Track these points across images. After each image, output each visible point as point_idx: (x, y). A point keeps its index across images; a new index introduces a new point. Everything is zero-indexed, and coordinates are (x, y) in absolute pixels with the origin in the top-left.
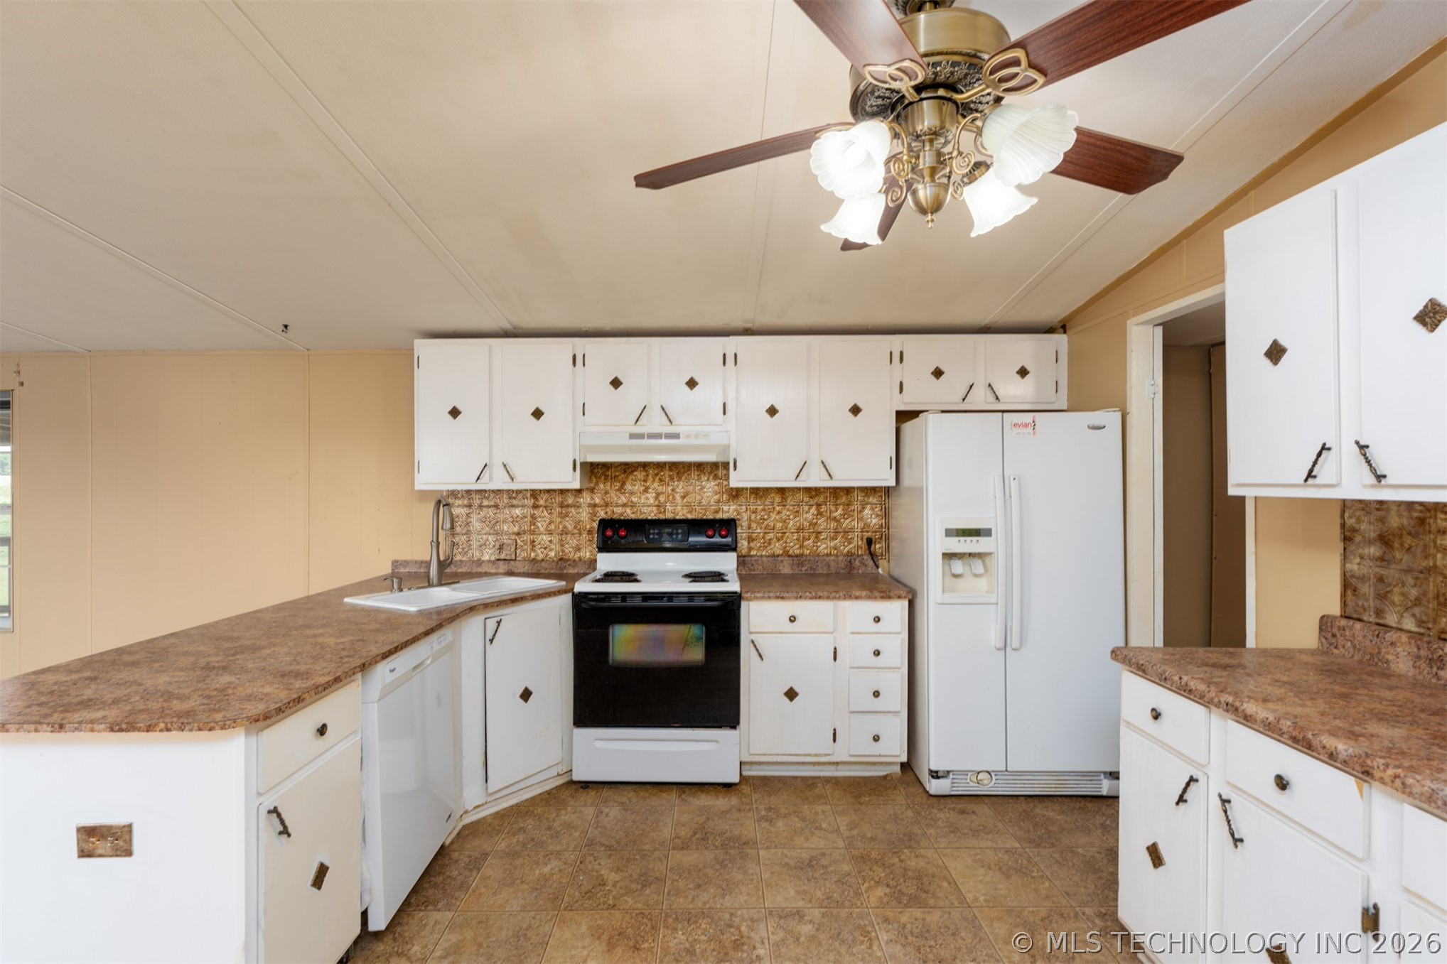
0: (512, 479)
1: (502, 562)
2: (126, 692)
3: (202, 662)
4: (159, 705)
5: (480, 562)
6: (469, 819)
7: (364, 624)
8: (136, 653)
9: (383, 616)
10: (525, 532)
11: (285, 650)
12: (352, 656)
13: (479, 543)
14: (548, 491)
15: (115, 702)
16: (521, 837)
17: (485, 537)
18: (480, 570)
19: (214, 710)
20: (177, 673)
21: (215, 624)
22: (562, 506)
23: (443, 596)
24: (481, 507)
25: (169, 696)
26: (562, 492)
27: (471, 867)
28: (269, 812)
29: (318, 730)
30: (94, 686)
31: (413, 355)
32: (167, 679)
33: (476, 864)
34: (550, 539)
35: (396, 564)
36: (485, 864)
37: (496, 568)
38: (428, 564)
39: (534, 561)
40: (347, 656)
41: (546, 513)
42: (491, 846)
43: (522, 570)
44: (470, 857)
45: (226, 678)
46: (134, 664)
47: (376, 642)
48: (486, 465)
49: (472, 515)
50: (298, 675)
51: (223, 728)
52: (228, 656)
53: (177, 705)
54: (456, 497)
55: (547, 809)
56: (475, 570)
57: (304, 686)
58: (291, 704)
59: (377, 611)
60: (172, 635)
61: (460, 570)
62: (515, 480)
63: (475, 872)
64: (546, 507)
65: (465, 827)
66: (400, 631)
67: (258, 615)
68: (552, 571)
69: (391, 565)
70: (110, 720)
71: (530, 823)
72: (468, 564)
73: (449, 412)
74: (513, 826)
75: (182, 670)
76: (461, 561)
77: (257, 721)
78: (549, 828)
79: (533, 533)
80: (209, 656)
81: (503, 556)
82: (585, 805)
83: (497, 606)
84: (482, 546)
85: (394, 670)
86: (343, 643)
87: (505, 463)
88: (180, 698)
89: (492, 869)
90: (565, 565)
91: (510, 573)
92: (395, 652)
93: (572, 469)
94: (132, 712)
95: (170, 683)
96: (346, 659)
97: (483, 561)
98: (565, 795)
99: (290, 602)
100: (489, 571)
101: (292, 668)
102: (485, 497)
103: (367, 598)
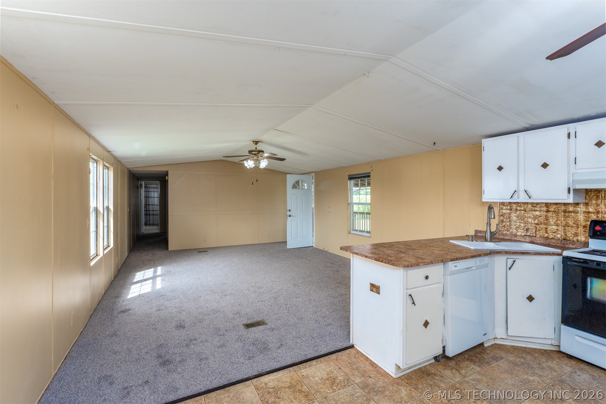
0: (530, 197)
1: (528, 237)
2: (381, 253)
3: (400, 250)
4: (386, 257)
5: (516, 235)
6: (498, 342)
7: (451, 249)
8: (387, 245)
9: (460, 248)
10: (541, 224)
11: (422, 251)
12: (441, 257)
13: (516, 227)
14: (556, 204)
15: (378, 254)
16: (522, 360)
17: (518, 224)
18: (516, 239)
19: (396, 261)
20: (393, 251)
21: (407, 242)
22: (565, 212)
23: (490, 246)
24: (516, 210)
25: (389, 256)
26: (565, 204)
27: (494, 359)
28: (409, 295)
29: (426, 277)
30: (375, 250)
31: (482, 146)
32: (390, 252)
33: (496, 359)
34: (557, 228)
35: (476, 231)
36: (501, 361)
37: (524, 239)
38: (486, 232)
39: (547, 238)
40: (439, 257)
41: (554, 215)
42: (506, 356)
43: (539, 242)
44: (495, 355)
45: (403, 255)
46: (385, 247)
47: (451, 255)
48: (515, 191)
49: (512, 214)
50: (421, 258)
51: (397, 266)
52: (407, 250)
53: (389, 258)
54: (504, 205)
55: (541, 356)
56: (513, 239)
57: (421, 261)
58: (415, 265)
59: (459, 246)
60: (396, 242)
61: (506, 238)
62: (531, 198)
63: (495, 361)
64: (554, 212)
65: (495, 344)
66: (462, 254)
67: (421, 241)
68: (558, 245)
69: (474, 232)
70: (375, 257)
71: (529, 357)
72: (509, 235)
73: (497, 169)
74: (520, 354)
75: (394, 251)
76: (506, 234)
77: (405, 267)
78: (539, 364)
79: (546, 224)
80: (402, 249)
81: (528, 234)
82: (566, 365)
83: (513, 254)
84: (517, 228)
85: (456, 266)
86: (440, 253)
87: (526, 190)
88: (391, 257)
89: (503, 364)
90: (567, 242)
91: (532, 242)
92: (456, 260)
93: (567, 192)
94: (380, 257)
95: (390, 253)
96: (438, 258)
97: (518, 235)
98: (556, 356)
99: (432, 239)
100: (520, 240)
101: (421, 256)
102: (518, 206)
103: (458, 242)
